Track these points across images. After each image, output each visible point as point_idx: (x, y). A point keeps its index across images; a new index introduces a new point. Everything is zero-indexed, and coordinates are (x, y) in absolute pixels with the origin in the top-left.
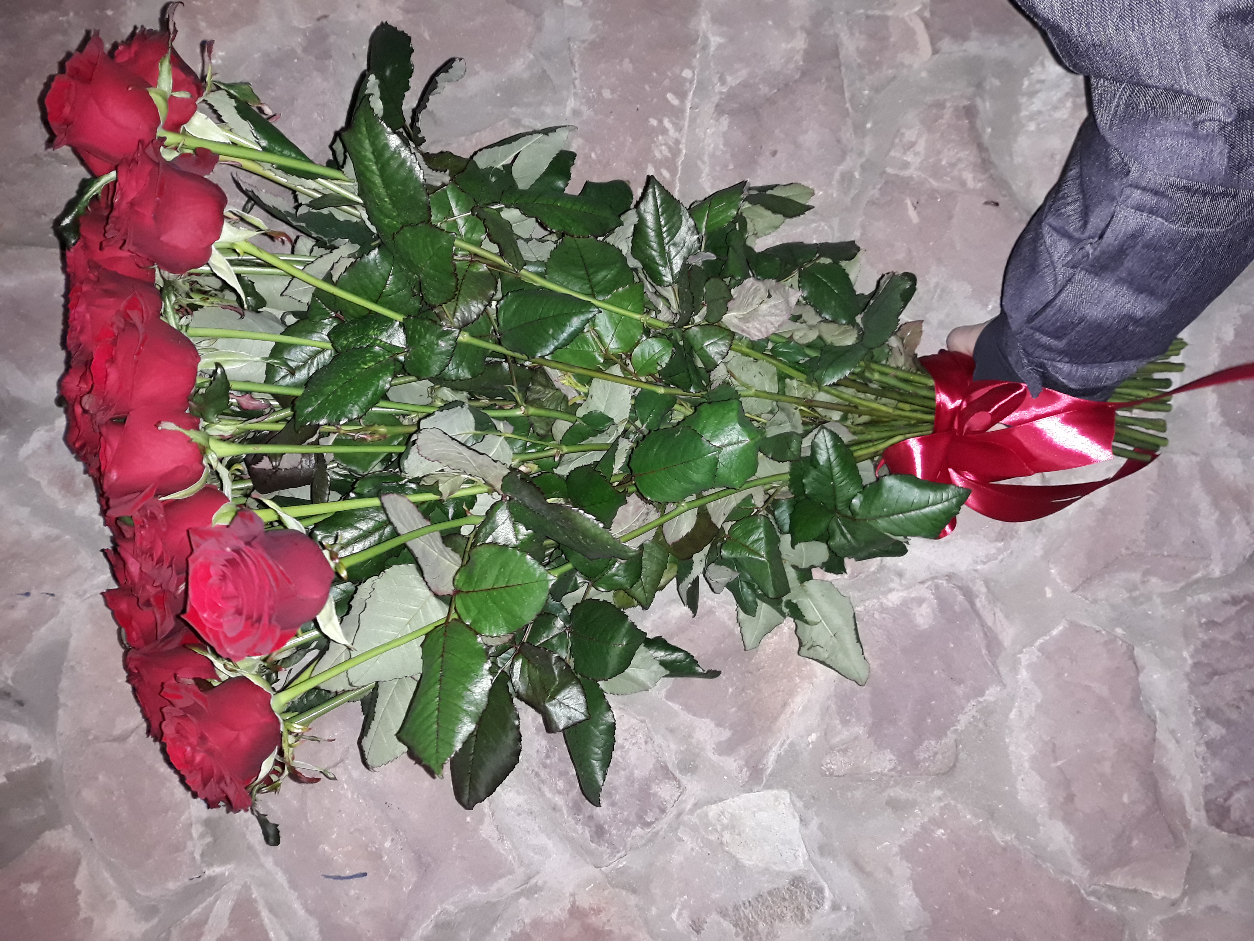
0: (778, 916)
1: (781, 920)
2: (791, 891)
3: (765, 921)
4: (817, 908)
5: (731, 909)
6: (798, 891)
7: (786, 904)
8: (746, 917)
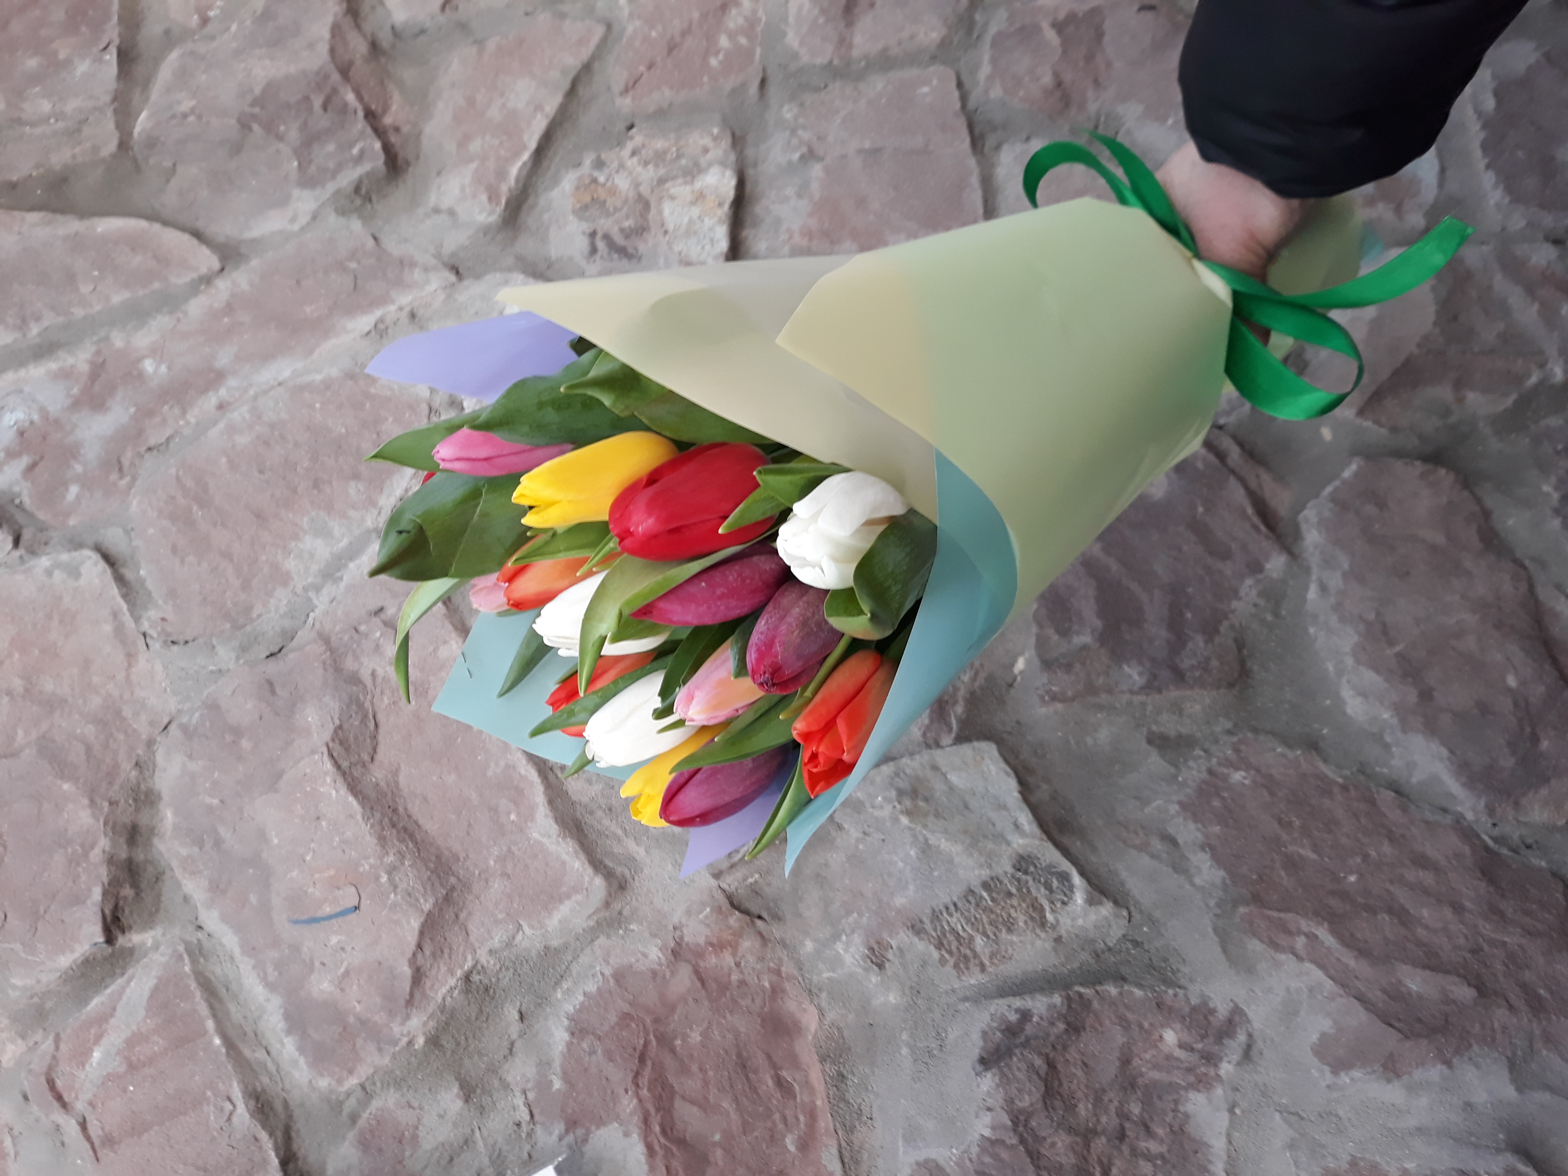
0: (1004, 923)
1: (1010, 930)
2: (1019, 880)
3: (985, 934)
4: (1064, 903)
5: (927, 921)
6: (1029, 878)
7: (1015, 902)
8: (953, 931)
